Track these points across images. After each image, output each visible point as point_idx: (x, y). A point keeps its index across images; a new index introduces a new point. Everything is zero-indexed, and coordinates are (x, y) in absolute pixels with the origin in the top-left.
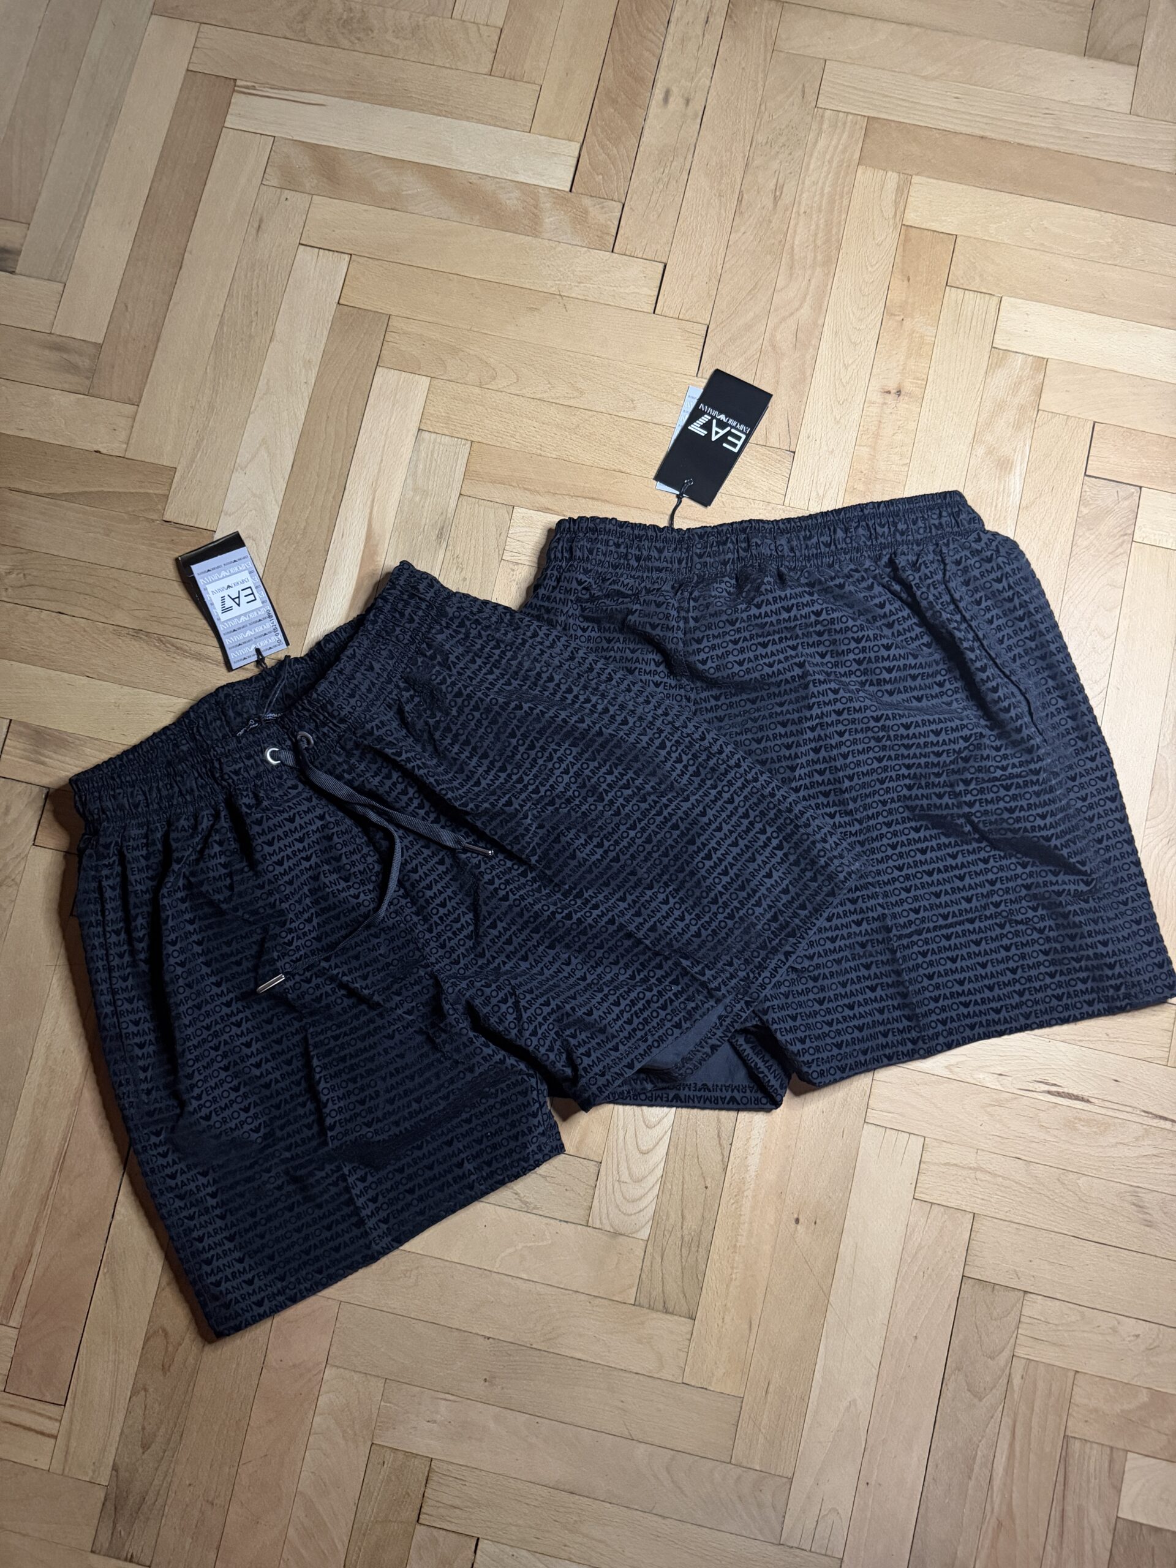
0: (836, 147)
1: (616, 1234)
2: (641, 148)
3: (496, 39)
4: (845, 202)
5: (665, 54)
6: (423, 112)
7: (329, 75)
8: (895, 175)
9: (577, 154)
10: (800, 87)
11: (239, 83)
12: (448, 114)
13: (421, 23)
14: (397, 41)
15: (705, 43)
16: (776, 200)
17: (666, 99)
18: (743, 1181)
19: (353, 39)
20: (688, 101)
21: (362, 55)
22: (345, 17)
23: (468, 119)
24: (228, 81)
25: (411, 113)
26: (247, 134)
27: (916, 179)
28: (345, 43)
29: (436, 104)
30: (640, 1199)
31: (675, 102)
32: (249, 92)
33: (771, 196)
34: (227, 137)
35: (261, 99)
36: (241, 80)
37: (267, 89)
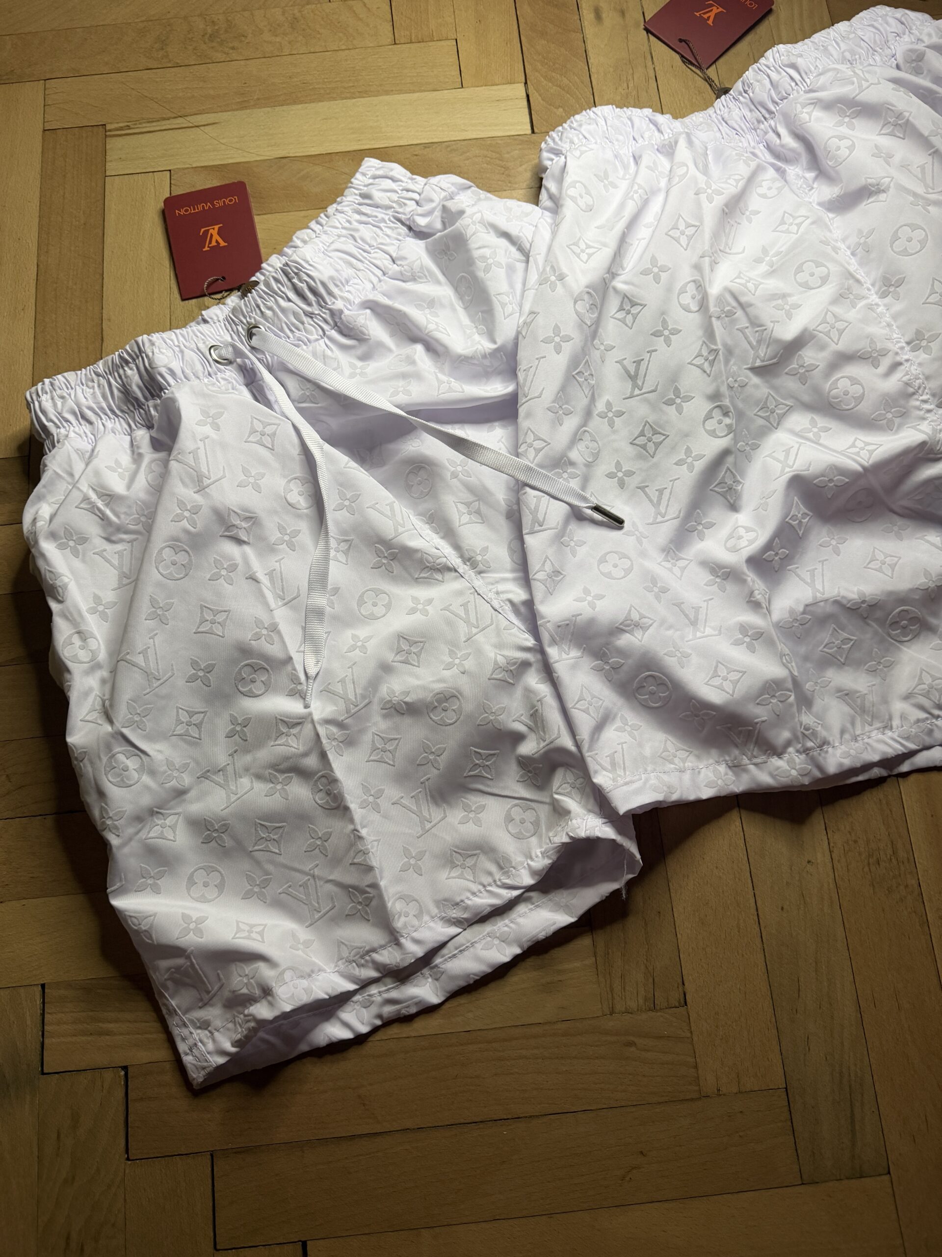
2: (593, 70)
3: (389, 8)
6: (335, 99)
7: (212, 92)
9: (525, 95)
11: (108, 127)
12: (364, 93)
13: (298, 15)
14: (278, 39)
17: (598, 17)
19: (226, 50)
20: (623, 12)
21: (242, 63)
22: (209, 31)
23: (387, 93)
24: (95, 129)
25: (320, 104)
26: (136, 176)
28: (220, 56)
29: (345, 88)
31: (610, 16)
32: (125, 131)
34: (113, 187)
35: (140, 136)
36: (111, 123)
37: (144, 125)
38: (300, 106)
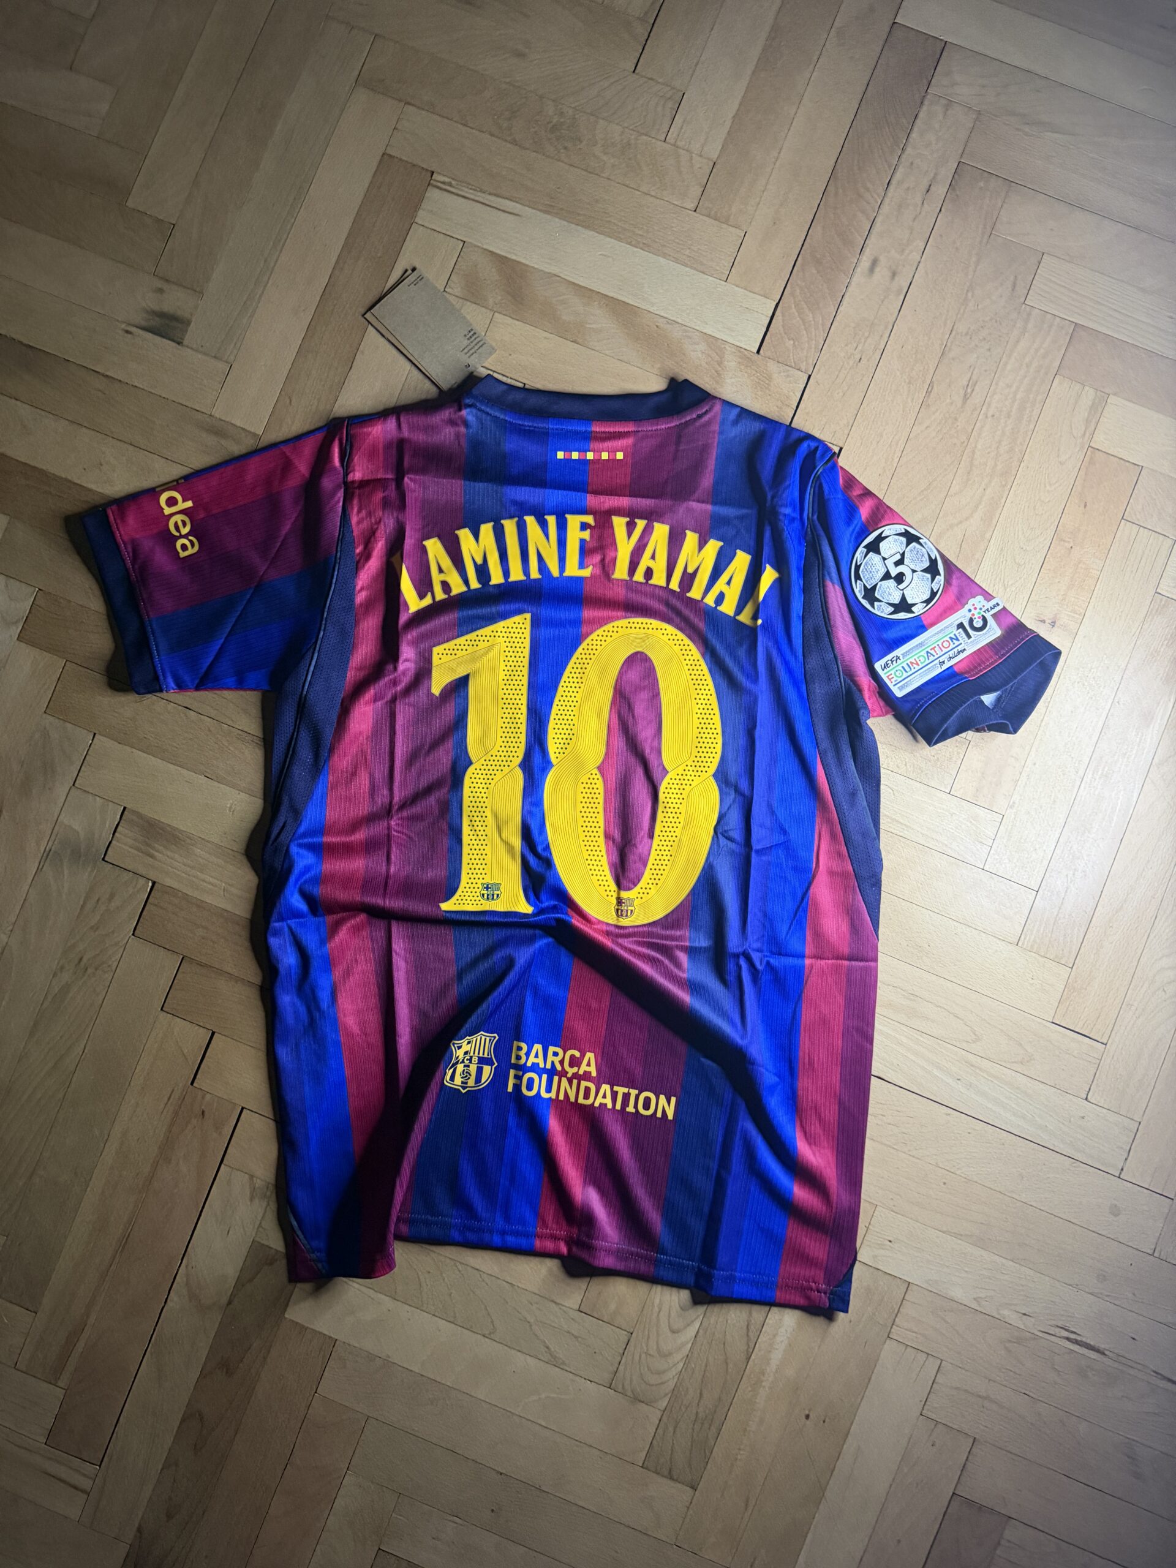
0: (1037, 350)
1: (636, 1399)
2: (838, 317)
3: (708, 171)
4: (1036, 412)
5: (879, 220)
6: (620, 240)
7: (529, 183)
8: (1091, 392)
9: (771, 313)
10: (1012, 278)
11: (436, 176)
12: (645, 247)
13: (633, 142)
14: (605, 158)
15: (923, 213)
16: (966, 398)
17: (872, 270)
18: (763, 1373)
19: (560, 147)
20: (894, 275)
21: (567, 167)
22: (555, 121)
23: (665, 255)
24: (425, 173)
25: (608, 239)
26: (436, 234)
27: (1112, 399)
28: (551, 150)
29: (634, 234)
30: (664, 1372)
31: (882, 272)
32: (447, 187)
33: (962, 392)
34: (416, 233)
35: (456, 197)
36: (439, 173)
37: (463, 188)
38: (591, 233)
